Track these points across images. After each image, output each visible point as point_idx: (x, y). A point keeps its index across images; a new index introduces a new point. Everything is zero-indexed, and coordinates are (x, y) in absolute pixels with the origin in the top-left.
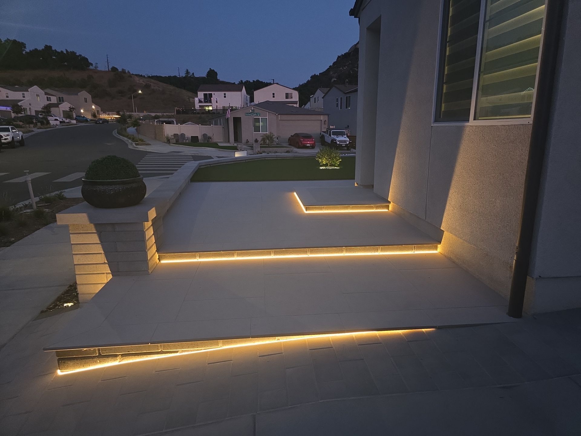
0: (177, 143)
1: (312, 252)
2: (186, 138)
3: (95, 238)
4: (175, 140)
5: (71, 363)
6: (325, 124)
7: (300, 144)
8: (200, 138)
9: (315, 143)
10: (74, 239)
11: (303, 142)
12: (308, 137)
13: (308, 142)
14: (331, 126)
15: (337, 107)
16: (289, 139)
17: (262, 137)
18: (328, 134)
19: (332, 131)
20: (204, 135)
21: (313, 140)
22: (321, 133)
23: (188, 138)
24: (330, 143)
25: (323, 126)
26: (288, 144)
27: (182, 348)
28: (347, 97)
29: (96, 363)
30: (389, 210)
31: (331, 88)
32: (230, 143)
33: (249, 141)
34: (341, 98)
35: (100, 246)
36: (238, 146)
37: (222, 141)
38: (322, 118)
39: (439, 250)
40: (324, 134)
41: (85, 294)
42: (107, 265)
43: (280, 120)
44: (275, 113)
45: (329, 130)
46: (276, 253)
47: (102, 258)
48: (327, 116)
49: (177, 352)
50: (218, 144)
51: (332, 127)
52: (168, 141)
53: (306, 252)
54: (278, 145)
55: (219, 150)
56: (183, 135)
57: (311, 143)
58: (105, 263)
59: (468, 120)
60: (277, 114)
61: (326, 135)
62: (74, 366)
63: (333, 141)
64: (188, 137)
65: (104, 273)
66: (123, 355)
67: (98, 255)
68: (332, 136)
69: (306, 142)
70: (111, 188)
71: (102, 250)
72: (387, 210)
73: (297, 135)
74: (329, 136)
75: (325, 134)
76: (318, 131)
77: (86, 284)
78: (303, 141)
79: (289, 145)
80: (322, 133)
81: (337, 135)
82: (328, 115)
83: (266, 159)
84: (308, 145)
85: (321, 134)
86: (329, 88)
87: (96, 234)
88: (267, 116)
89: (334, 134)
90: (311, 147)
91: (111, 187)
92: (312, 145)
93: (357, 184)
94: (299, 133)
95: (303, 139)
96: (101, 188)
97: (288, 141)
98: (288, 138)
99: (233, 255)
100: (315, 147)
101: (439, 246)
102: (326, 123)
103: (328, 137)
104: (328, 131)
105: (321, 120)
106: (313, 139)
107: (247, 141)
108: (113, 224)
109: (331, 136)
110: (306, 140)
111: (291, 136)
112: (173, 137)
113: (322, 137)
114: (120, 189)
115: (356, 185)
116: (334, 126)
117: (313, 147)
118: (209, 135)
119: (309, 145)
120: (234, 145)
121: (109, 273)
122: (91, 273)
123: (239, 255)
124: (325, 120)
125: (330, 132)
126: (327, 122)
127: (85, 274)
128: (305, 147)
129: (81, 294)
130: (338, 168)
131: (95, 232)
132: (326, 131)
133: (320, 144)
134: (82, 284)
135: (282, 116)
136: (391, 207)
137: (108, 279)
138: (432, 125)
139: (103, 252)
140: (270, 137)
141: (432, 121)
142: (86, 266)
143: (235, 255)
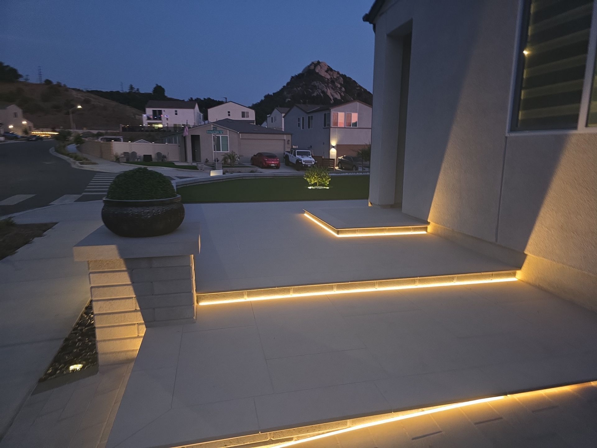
0: (128, 162)
1: (381, 284)
2: (138, 157)
3: (125, 278)
4: (125, 159)
6: (288, 144)
7: (264, 164)
8: (153, 156)
9: (279, 163)
10: (96, 280)
11: (267, 162)
12: (272, 156)
13: (273, 162)
14: (293, 146)
15: (299, 126)
16: (252, 159)
17: (223, 156)
18: (292, 154)
19: (297, 152)
20: (159, 154)
21: (278, 160)
22: (284, 153)
23: (140, 156)
24: (295, 163)
25: (286, 145)
26: (250, 164)
28: (309, 117)
30: (427, 231)
31: (291, 108)
32: (188, 163)
34: (303, 118)
35: (131, 288)
36: (198, 165)
37: (178, 160)
38: (285, 137)
39: (519, 276)
40: (288, 154)
41: (107, 354)
42: (140, 313)
43: (241, 139)
44: (236, 132)
46: (339, 287)
47: (133, 304)
48: (290, 136)
49: (291, 439)
50: (174, 164)
51: (295, 147)
52: (118, 160)
54: (240, 165)
55: (178, 170)
56: (134, 154)
57: (275, 162)
58: (136, 311)
59: (575, 128)
60: (238, 133)
61: (290, 154)
63: (298, 161)
64: (139, 155)
65: (134, 324)
67: (127, 300)
68: (297, 156)
69: (271, 162)
70: (148, 211)
71: (134, 293)
73: (260, 155)
74: (293, 156)
76: (282, 151)
77: (109, 340)
78: (267, 161)
80: (286, 153)
81: (302, 155)
82: (291, 135)
83: (244, 178)
86: (289, 109)
87: (126, 273)
88: (228, 134)
89: (299, 154)
90: (275, 167)
92: (277, 165)
93: (371, 203)
94: (263, 153)
95: (267, 159)
96: (135, 210)
97: (251, 161)
98: (251, 157)
99: (288, 291)
100: (279, 167)
101: (518, 272)
102: (289, 143)
103: (293, 157)
104: (292, 151)
105: (284, 140)
106: (277, 159)
108: (150, 259)
109: (295, 156)
110: (270, 159)
111: (254, 155)
112: (123, 156)
113: (286, 157)
114: (159, 212)
115: (370, 205)
116: (297, 146)
117: (277, 167)
118: (163, 153)
119: (273, 165)
120: (192, 164)
121: (140, 324)
122: (117, 324)
123: (296, 291)
124: (288, 139)
125: (295, 152)
126: (290, 142)
127: (109, 327)
128: (269, 167)
129: (103, 354)
130: (328, 188)
131: (125, 269)
132: (290, 151)
133: (285, 163)
134: (104, 341)
135: (243, 134)
136: (430, 228)
137: (140, 332)
138: (507, 135)
139: (135, 296)
140: (232, 157)
141: (507, 131)
142: (111, 316)
143: (291, 291)
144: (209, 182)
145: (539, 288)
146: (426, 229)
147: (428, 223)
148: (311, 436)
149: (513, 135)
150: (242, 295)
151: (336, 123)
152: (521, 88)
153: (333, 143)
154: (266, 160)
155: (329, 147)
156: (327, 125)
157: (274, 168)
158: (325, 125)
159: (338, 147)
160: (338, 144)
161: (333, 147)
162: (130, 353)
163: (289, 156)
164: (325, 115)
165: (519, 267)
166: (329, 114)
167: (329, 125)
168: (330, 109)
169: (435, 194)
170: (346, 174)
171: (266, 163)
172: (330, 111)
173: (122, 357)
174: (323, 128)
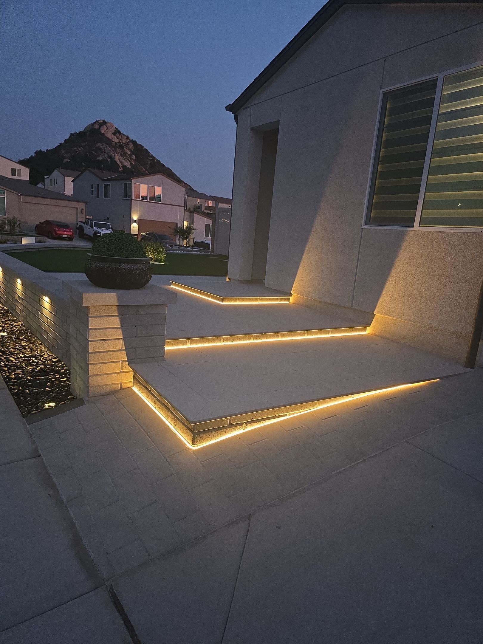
1: (283, 336)
3: (116, 322)
5: (205, 436)
6: (82, 213)
7: (54, 234)
9: (72, 234)
10: (93, 323)
11: (58, 232)
12: (64, 226)
13: (65, 233)
14: (87, 216)
15: (92, 194)
16: (36, 227)
18: (88, 225)
19: (94, 223)
21: (71, 230)
22: (77, 224)
24: (92, 236)
25: (80, 215)
27: (291, 410)
28: (105, 185)
29: (226, 433)
30: (289, 302)
31: (83, 172)
34: (98, 185)
35: (120, 331)
38: (78, 205)
39: (369, 331)
40: (83, 225)
41: (95, 387)
42: (125, 352)
43: (22, 202)
44: (17, 193)
45: (90, 221)
46: (255, 338)
47: (120, 345)
48: (84, 204)
49: (286, 415)
51: (90, 217)
53: (278, 336)
57: (68, 233)
58: (121, 350)
59: (413, 226)
60: (19, 194)
61: (86, 225)
62: (208, 439)
63: (96, 233)
65: (119, 362)
66: (247, 423)
67: (116, 341)
68: (94, 228)
69: (62, 233)
71: (122, 336)
72: (287, 302)
73: (48, 223)
74: (90, 228)
75: (84, 224)
76: (75, 222)
77: (98, 375)
78: (58, 230)
79: (37, 234)
80: (80, 224)
81: (101, 228)
82: (86, 203)
84: (64, 236)
85: (79, 225)
86: (80, 173)
87: (118, 318)
88: (6, 196)
89: (97, 225)
90: (67, 239)
91: (136, 266)
92: (69, 236)
94: (51, 221)
95: (58, 228)
96: (127, 266)
97: (35, 229)
98: (35, 225)
99: (220, 340)
100: (73, 239)
101: (368, 328)
103: (89, 229)
104: (87, 222)
105: (77, 208)
106: (70, 229)
108: (137, 306)
109: (92, 228)
110: (62, 229)
111: (40, 223)
113: (81, 228)
114: (144, 269)
115: (228, 280)
116: (92, 217)
117: (70, 239)
119: (66, 236)
121: (124, 361)
122: (106, 361)
123: (225, 340)
124: (82, 208)
125: (91, 224)
126: (84, 211)
127: (100, 363)
128: (60, 238)
129: (92, 387)
130: (164, 264)
131: (117, 315)
132: (85, 221)
133: (78, 235)
134: (94, 375)
135: (24, 197)
136: (292, 299)
137: (124, 368)
138: (363, 227)
139: (122, 338)
141: (363, 224)
142: (102, 354)
143: (222, 340)
144: (25, 251)
145: (383, 337)
146: (288, 299)
147: (291, 295)
148: (296, 413)
149: (367, 227)
150: (186, 343)
151: (138, 196)
152: (374, 194)
153: (135, 217)
154: (57, 229)
155: (131, 221)
156: (127, 196)
157: (67, 240)
158: (125, 196)
159: (140, 222)
160: (140, 218)
161: (135, 221)
162: (114, 386)
163: (85, 228)
164: (125, 185)
165: (369, 325)
166: (131, 184)
167: (130, 196)
168: (132, 179)
169: (299, 271)
170: (171, 251)
171: (56, 233)
172: (132, 182)
173: (108, 389)
174: (123, 200)
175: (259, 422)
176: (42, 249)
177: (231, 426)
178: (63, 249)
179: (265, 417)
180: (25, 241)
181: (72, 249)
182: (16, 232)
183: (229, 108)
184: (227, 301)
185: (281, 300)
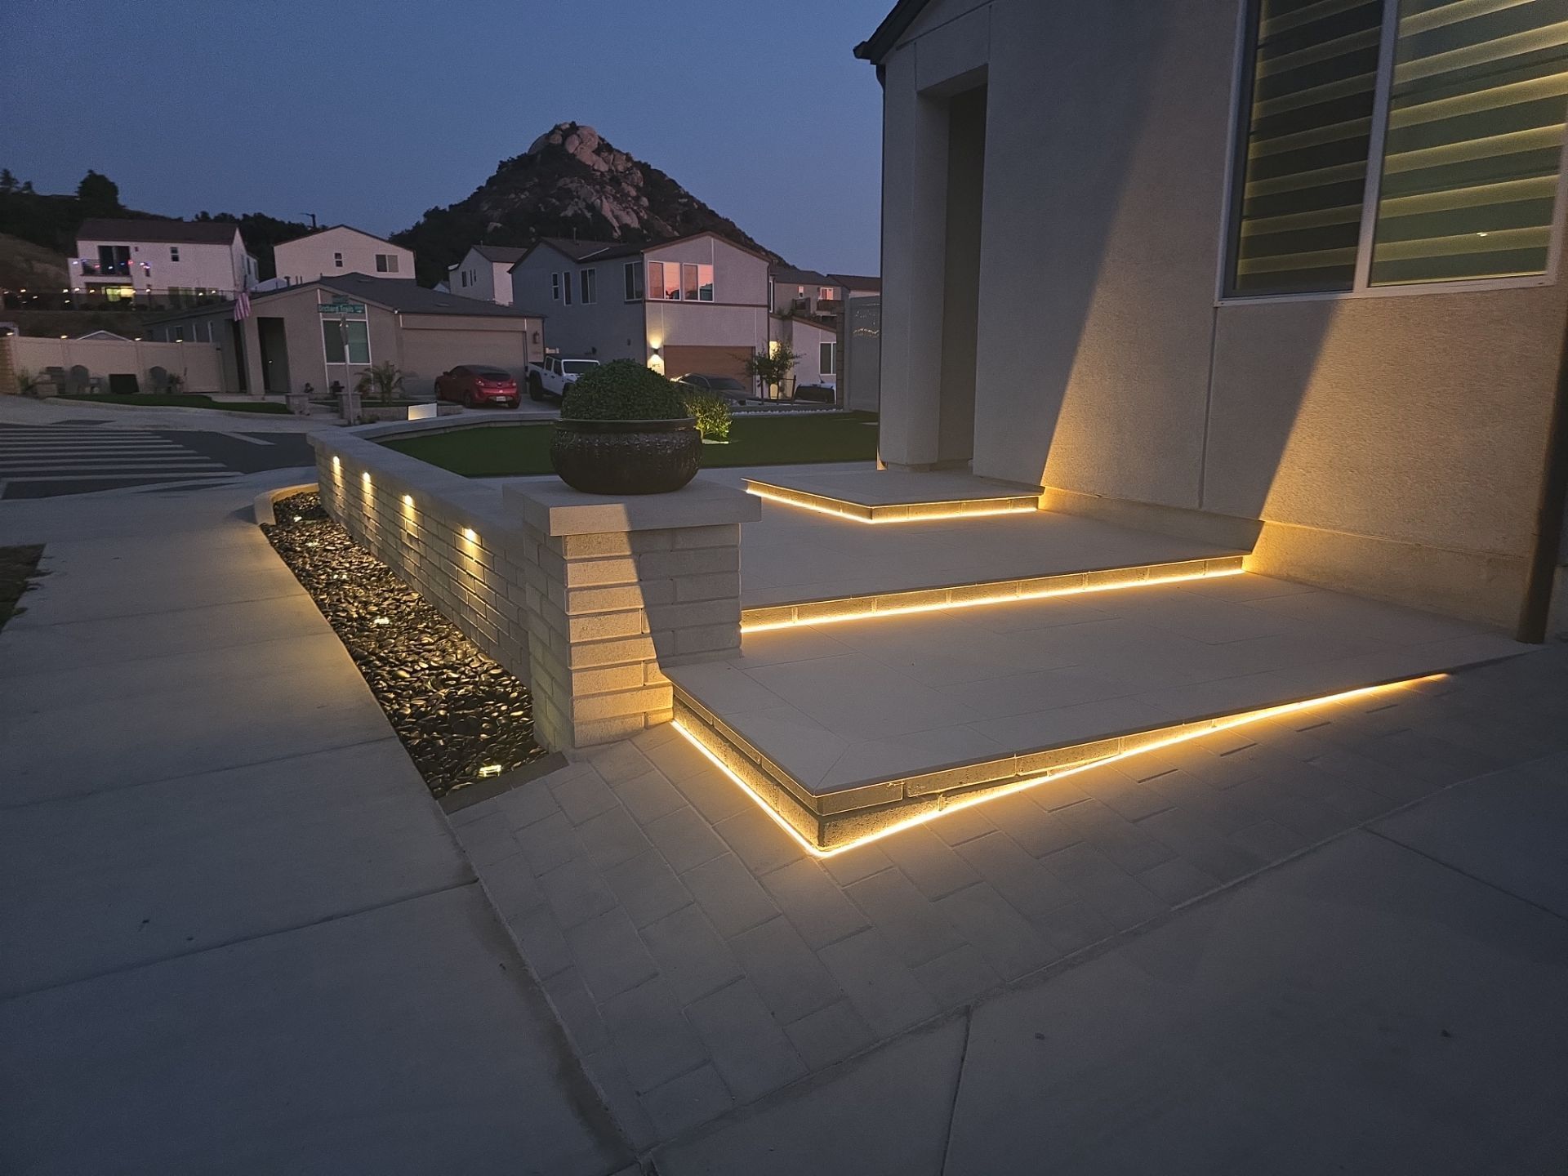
0: (62, 394)
1: (1026, 588)
2: (93, 381)
3: (627, 571)
4: (54, 386)
5: (847, 825)
6: (535, 342)
7: (477, 396)
8: (141, 379)
9: (517, 394)
10: (576, 576)
11: (485, 391)
12: (496, 376)
13: (501, 392)
14: (547, 349)
15: (556, 297)
16: (437, 383)
17: (361, 376)
18: (550, 369)
19: (564, 363)
20: (156, 372)
21: (514, 384)
22: (526, 368)
23: (99, 379)
24: (561, 393)
25: (531, 347)
26: (434, 396)
27: (1057, 762)
28: (584, 273)
29: (897, 817)
30: (1037, 507)
31: (531, 247)
32: (251, 395)
33: (312, 390)
34: (567, 275)
35: (638, 591)
36: (291, 400)
37: (216, 389)
38: (526, 324)
39: (1249, 565)
40: (538, 369)
41: (588, 723)
42: (650, 640)
43: (404, 329)
44: (391, 309)
45: (554, 360)
46: (956, 596)
47: (639, 623)
48: (539, 321)
49: (1044, 774)
50: (210, 399)
51: (553, 351)
52: (29, 389)
53: (1013, 590)
54: (406, 399)
55: (230, 415)
56: (79, 372)
57: (506, 392)
58: (643, 635)
59: (1353, 288)
60: (396, 312)
61: (545, 371)
62: (855, 833)
64: (97, 376)
65: (639, 663)
66: (947, 794)
67: (630, 614)
68: (565, 374)
69: (491, 391)
71: (642, 601)
72: (1033, 509)
73: (461, 371)
74: (555, 375)
75: (541, 369)
76: (520, 364)
77: (594, 695)
78: (485, 387)
79: (439, 396)
80: (532, 367)
82: (543, 318)
84: (499, 399)
85: (529, 370)
86: (525, 250)
87: (631, 560)
88: (368, 317)
89: (570, 368)
90: (507, 405)
91: (666, 438)
92: (510, 398)
93: (883, 463)
94: (470, 366)
95: (484, 382)
96: (644, 439)
97: (435, 387)
98: (435, 378)
99: (868, 606)
100: (518, 405)
101: (1245, 557)
102: (537, 341)
103: (553, 377)
104: (548, 362)
105: (524, 332)
106: (512, 383)
107: (308, 389)
108: (673, 531)
109: (560, 374)
110: (493, 384)
111: (445, 373)
112: (47, 377)
113: (535, 378)
114: (683, 444)
115: (880, 467)
116: (558, 350)
117: (513, 404)
118: (172, 369)
119: (502, 399)
120: (263, 399)
121: (650, 661)
122: (609, 663)
123: (882, 605)
124: (534, 331)
125: (558, 365)
126: (540, 338)
127: (595, 668)
128: (491, 404)
129: (582, 724)
130: (727, 443)
131: (628, 553)
132: (542, 361)
133: (529, 395)
134: (586, 697)
135: (406, 316)
136: (1044, 501)
137: (650, 677)
138: (1217, 304)
139: (642, 606)
140: (384, 377)
141: (1217, 295)
142: (601, 646)
145: (1289, 579)
146: (1035, 502)
149: (1229, 303)
150: (788, 615)
151: (659, 291)
152: (1242, 218)
153: (655, 342)
154: (483, 384)
155: (646, 351)
156: (635, 295)
157: (505, 408)
158: (630, 296)
159: (666, 352)
160: (667, 344)
161: (656, 351)
162: (629, 721)
163: (543, 376)
164: (629, 268)
166: (641, 265)
167: (641, 294)
168: (643, 253)
169: (1058, 429)
170: (743, 413)
171: (480, 393)
172: (643, 259)
173: (616, 728)
174: (626, 303)
175: (977, 791)
176: (452, 430)
177: (910, 801)
178: (498, 425)
179: (990, 780)
180: (414, 414)
181: (518, 424)
182: (395, 399)
183: (863, 51)
184: (880, 514)
185: (1016, 503)
